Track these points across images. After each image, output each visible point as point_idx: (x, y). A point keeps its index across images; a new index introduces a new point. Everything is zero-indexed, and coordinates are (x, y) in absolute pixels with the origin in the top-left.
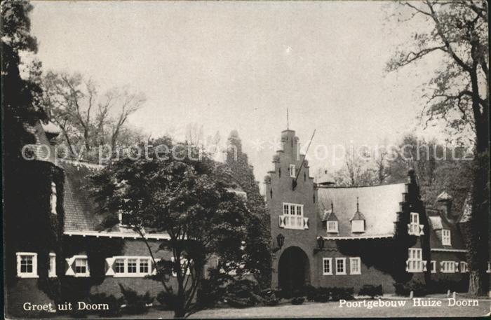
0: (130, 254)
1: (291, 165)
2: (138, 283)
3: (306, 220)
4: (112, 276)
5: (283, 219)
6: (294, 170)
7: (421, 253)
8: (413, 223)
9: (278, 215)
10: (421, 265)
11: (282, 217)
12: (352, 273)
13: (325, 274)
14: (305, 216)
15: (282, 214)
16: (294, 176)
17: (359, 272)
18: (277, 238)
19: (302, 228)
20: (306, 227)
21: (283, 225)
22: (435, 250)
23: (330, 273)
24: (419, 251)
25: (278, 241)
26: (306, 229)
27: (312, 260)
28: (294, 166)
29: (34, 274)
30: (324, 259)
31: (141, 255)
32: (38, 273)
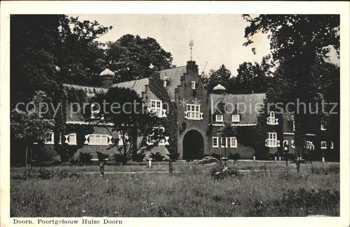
0: (97, 133)
1: (192, 82)
2: (100, 148)
3: (202, 114)
4: (87, 144)
5: (186, 114)
6: (194, 85)
7: (276, 135)
8: (271, 117)
9: (183, 111)
10: (276, 143)
11: (186, 113)
12: (231, 146)
13: (214, 146)
14: (201, 112)
15: (186, 111)
16: (194, 88)
17: (236, 146)
18: (183, 125)
19: (199, 119)
20: (202, 118)
21: (186, 117)
22: (287, 134)
23: (217, 146)
24: (274, 135)
25: (183, 126)
26: (201, 120)
27: (205, 138)
28: (194, 82)
29: (52, 142)
30: (213, 138)
31: (103, 134)
32: (54, 142)
